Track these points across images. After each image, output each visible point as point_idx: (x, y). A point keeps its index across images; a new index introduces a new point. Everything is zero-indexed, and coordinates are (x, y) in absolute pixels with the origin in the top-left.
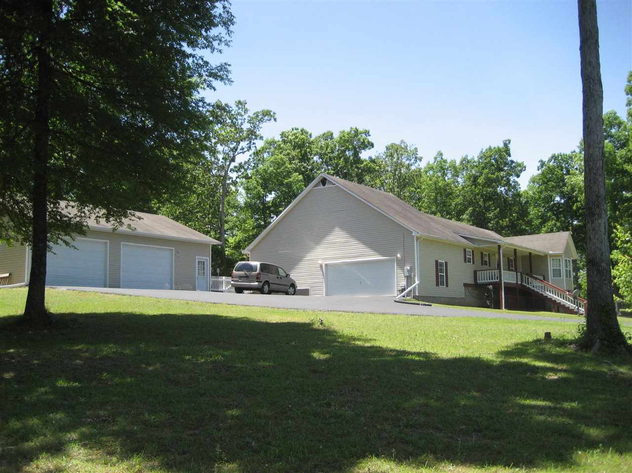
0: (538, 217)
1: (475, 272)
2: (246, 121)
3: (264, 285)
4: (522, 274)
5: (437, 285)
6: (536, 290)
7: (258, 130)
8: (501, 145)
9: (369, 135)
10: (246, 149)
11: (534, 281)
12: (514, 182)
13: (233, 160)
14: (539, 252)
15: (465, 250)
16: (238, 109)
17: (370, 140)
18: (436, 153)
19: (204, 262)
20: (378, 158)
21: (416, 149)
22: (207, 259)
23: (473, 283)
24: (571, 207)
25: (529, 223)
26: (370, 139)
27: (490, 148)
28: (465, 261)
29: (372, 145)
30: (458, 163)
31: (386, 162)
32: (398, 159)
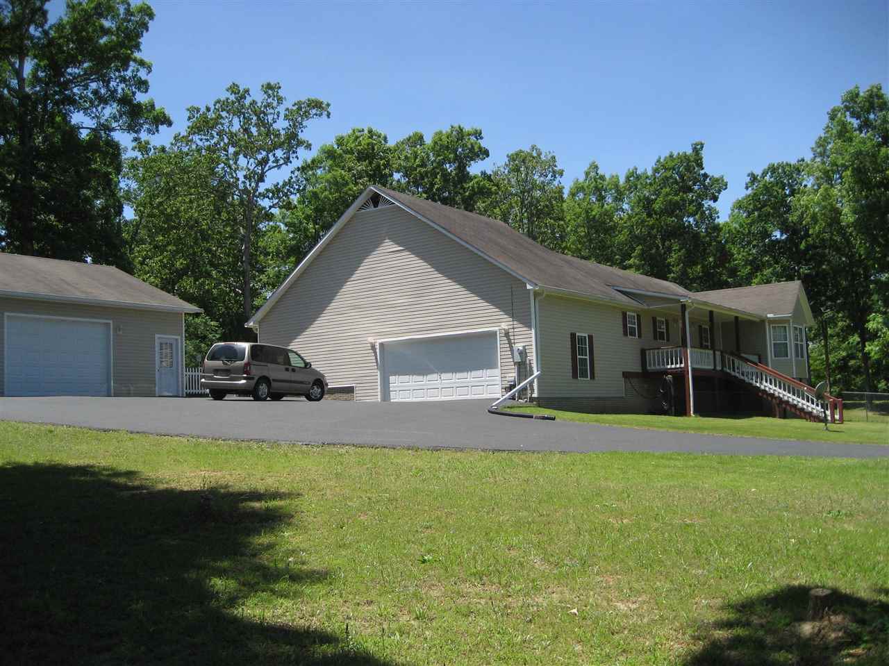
0: (747, 263)
1: (643, 352)
2: (282, 116)
3: (258, 384)
4: (724, 355)
5: (575, 376)
6: (746, 379)
7: (300, 131)
8: (689, 151)
9: (482, 138)
10: (282, 162)
11: (744, 364)
12: (710, 208)
13: (261, 179)
14: (750, 315)
15: (624, 315)
16: (267, 97)
17: (482, 145)
18: (589, 166)
19: (171, 344)
20: (496, 173)
21: (554, 158)
22: (177, 340)
23: (640, 371)
24: (797, 246)
25: (733, 272)
26: (484, 143)
27: (671, 156)
28: (625, 334)
29: (486, 153)
30: (622, 181)
31: (509, 180)
32: (527, 175)
